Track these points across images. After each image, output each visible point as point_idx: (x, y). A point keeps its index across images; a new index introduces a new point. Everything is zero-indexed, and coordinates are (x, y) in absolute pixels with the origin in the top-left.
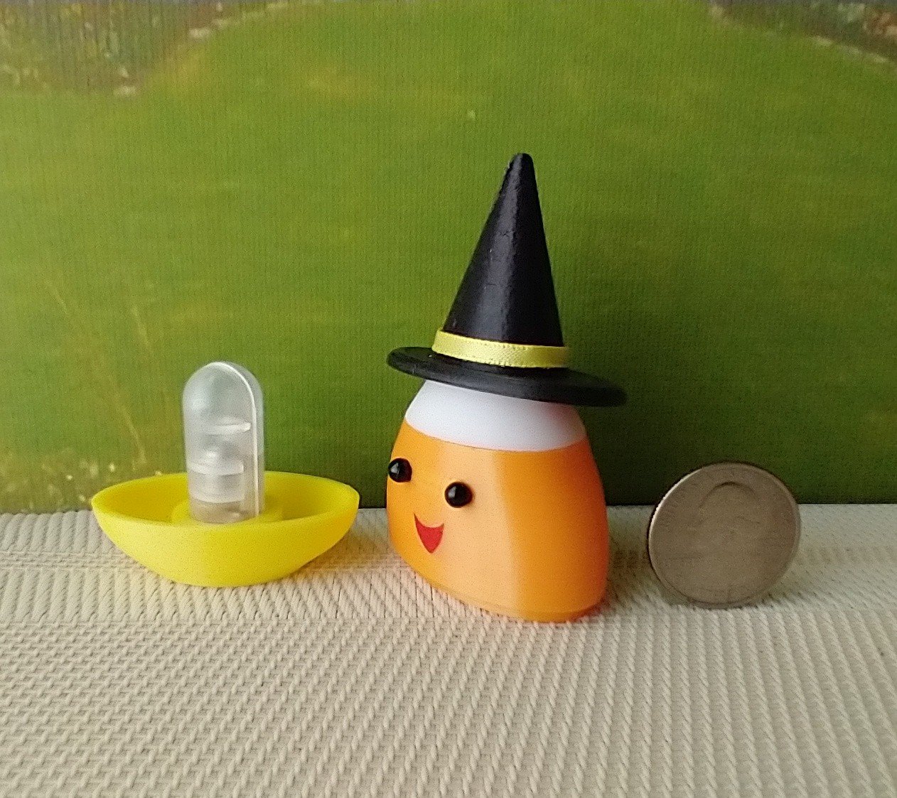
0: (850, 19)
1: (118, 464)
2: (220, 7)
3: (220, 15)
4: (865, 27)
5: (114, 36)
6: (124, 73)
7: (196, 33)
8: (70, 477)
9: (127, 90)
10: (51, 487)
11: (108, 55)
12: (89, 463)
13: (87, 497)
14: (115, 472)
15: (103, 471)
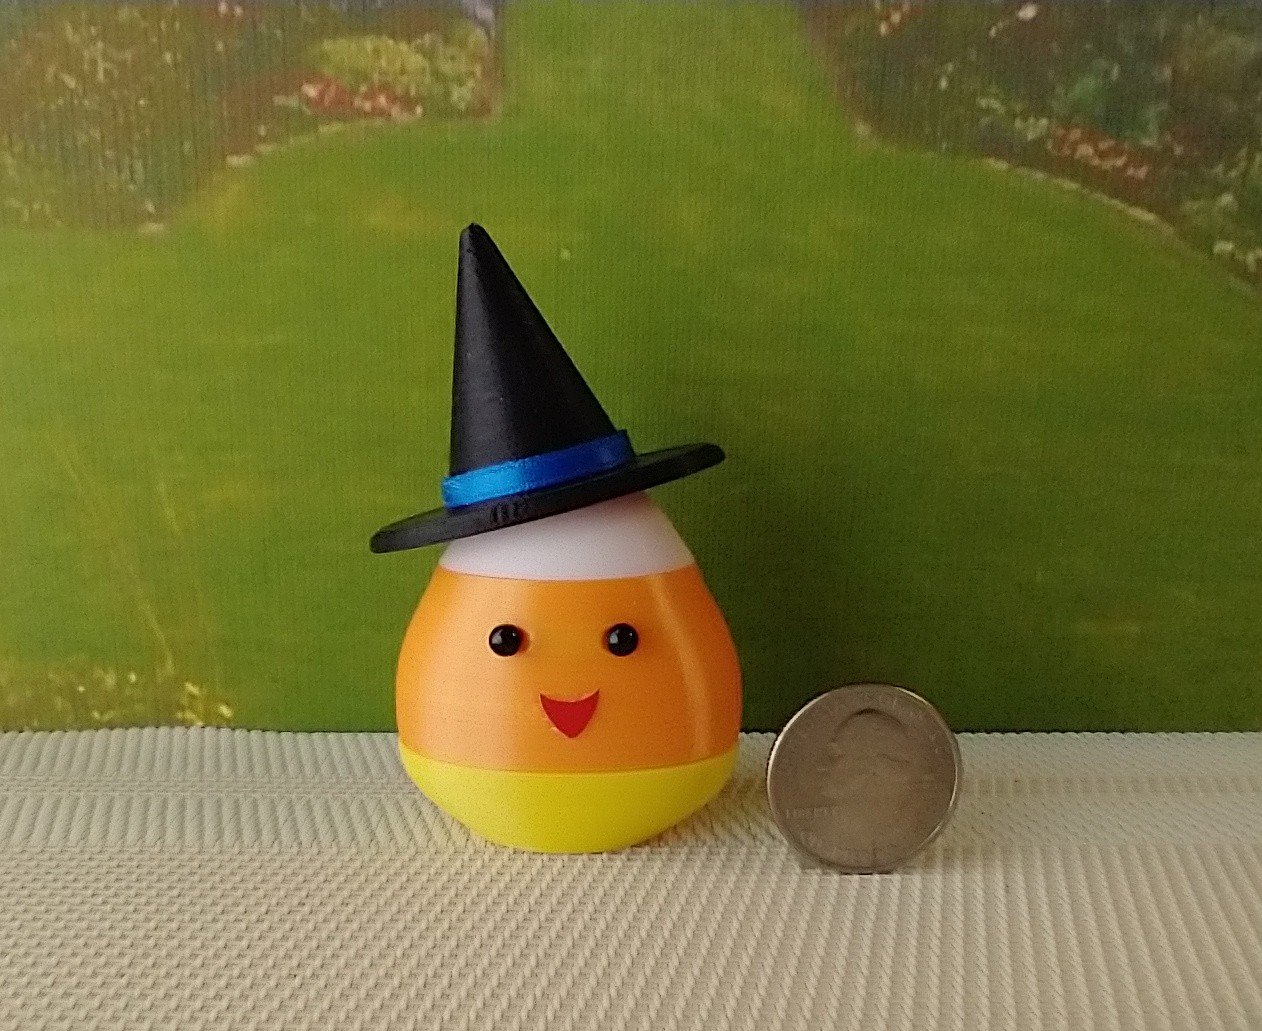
0: (1030, 136)
1: (139, 674)
3: (262, 140)
4: (1049, 146)
5: (139, 165)
6: (150, 207)
7: (234, 161)
8: (81, 689)
9: (153, 228)
10: (59, 702)
11: (131, 187)
12: (105, 671)
13: (102, 713)
14: (136, 683)
15: (122, 682)
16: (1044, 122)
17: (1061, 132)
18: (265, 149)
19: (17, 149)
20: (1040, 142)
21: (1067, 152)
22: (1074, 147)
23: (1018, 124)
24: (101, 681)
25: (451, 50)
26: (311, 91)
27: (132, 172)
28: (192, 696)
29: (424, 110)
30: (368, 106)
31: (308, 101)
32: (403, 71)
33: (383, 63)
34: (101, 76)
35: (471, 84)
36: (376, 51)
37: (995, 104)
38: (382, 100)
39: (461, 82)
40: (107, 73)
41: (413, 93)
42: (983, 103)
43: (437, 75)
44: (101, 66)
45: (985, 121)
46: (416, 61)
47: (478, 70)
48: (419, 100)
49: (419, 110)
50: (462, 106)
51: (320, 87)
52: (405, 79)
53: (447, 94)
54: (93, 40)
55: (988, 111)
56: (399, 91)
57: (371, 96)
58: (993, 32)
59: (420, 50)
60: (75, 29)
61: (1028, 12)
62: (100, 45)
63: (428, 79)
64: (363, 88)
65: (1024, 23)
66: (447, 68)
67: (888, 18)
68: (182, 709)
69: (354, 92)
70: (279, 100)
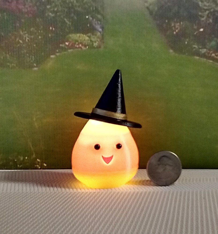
0: (203, 52)
1: (28, 157)
2: (57, 51)
3: (58, 52)
4: (207, 54)
5: (33, 57)
6: (35, 65)
7: (52, 56)
8: (16, 160)
9: (35, 69)
10: (11, 163)
11: (32, 61)
12: (21, 156)
13: (20, 165)
14: (27, 159)
15: (24, 159)
16: (205, 50)
17: (209, 51)
18: (58, 54)
19: (10, 54)
20: (204, 53)
21: (210, 55)
22: (211, 54)
23: (200, 50)
24: (20, 159)
25: (94, 36)
26: (67, 44)
27: (32, 59)
28: (38, 162)
29: (88, 47)
30: (78, 46)
31: (67, 45)
32: (85, 40)
33: (81, 38)
34: (27, 40)
35: (97, 42)
36: (79, 36)
37: (196, 46)
38: (80, 45)
39: (95, 42)
40: (28, 40)
41: (86, 44)
42: (194, 46)
43: (91, 41)
44: (27, 38)
45: (194, 49)
46: (87, 38)
47: (99, 40)
48: (87, 45)
49: (87, 47)
50: (96, 46)
51: (69, 43)
52: (85, 42)
53: (93, 44)
54: (26, 34)
55: (195, 48)
56: (84, 44)
57: (78, 44)
58: (195, 34)
59: (88, 36)
60: (22, 32)
61: (202, 30)
62: (27, 35)
63: (89, 41)
64: (77, 43)
65: (201, 32)
66: (93, 40)
67: (175, 31)
68: (36, 164)
69: (75, 44)
70: (61, 45)
